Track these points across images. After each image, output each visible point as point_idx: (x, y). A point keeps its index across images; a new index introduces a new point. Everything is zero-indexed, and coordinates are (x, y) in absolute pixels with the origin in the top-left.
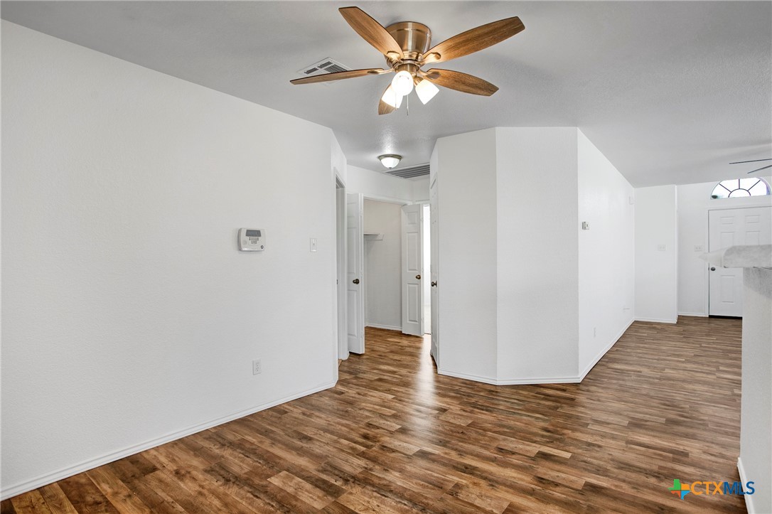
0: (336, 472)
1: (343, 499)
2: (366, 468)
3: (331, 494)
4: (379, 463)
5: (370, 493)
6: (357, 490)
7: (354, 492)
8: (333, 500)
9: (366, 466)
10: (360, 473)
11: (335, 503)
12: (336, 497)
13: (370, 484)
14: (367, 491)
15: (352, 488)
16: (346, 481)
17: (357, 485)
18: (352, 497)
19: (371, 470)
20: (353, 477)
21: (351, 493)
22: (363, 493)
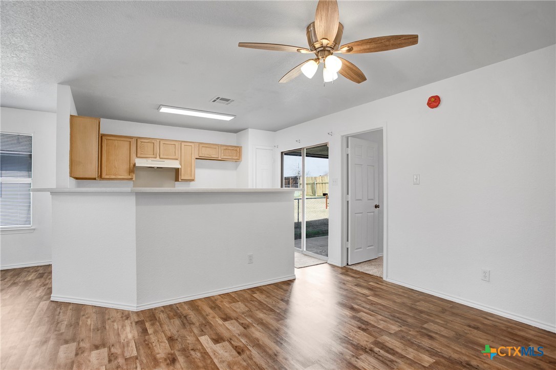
0: (381, 358)
1: (372, 339)
2: (357, 358)
3: (379, 343)
4: (346, 360)
5: (354, 340)
6: (363, 343)
7: (365, 342)
8: (377, 339)
9: (357, 360)
10: (361, 355)
11: (376, 338)
12: (375, 341)
13: (354, 345)
14: (356, 341)
15: (367, 345)
16: (371, 350)
17: (364, 346)
18: (367, 339)
19: (353, 356)
20: (367, 352)
21: (367, 341)
22: (358, 340)
